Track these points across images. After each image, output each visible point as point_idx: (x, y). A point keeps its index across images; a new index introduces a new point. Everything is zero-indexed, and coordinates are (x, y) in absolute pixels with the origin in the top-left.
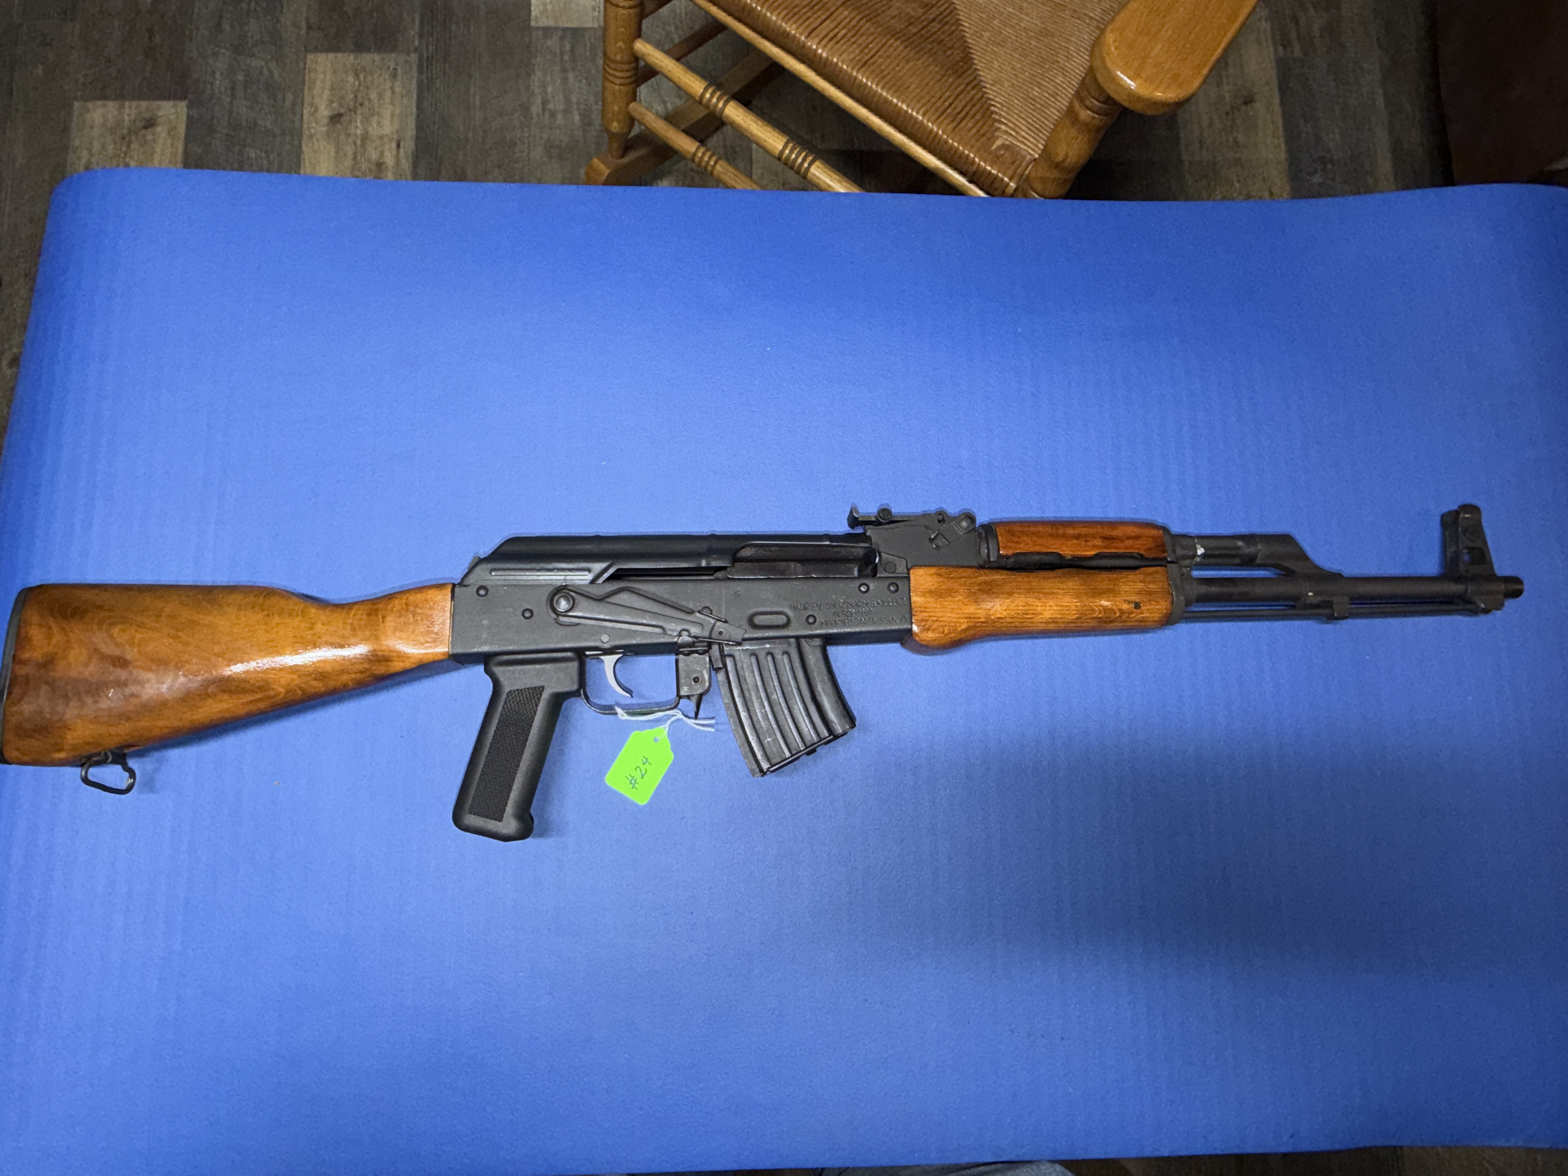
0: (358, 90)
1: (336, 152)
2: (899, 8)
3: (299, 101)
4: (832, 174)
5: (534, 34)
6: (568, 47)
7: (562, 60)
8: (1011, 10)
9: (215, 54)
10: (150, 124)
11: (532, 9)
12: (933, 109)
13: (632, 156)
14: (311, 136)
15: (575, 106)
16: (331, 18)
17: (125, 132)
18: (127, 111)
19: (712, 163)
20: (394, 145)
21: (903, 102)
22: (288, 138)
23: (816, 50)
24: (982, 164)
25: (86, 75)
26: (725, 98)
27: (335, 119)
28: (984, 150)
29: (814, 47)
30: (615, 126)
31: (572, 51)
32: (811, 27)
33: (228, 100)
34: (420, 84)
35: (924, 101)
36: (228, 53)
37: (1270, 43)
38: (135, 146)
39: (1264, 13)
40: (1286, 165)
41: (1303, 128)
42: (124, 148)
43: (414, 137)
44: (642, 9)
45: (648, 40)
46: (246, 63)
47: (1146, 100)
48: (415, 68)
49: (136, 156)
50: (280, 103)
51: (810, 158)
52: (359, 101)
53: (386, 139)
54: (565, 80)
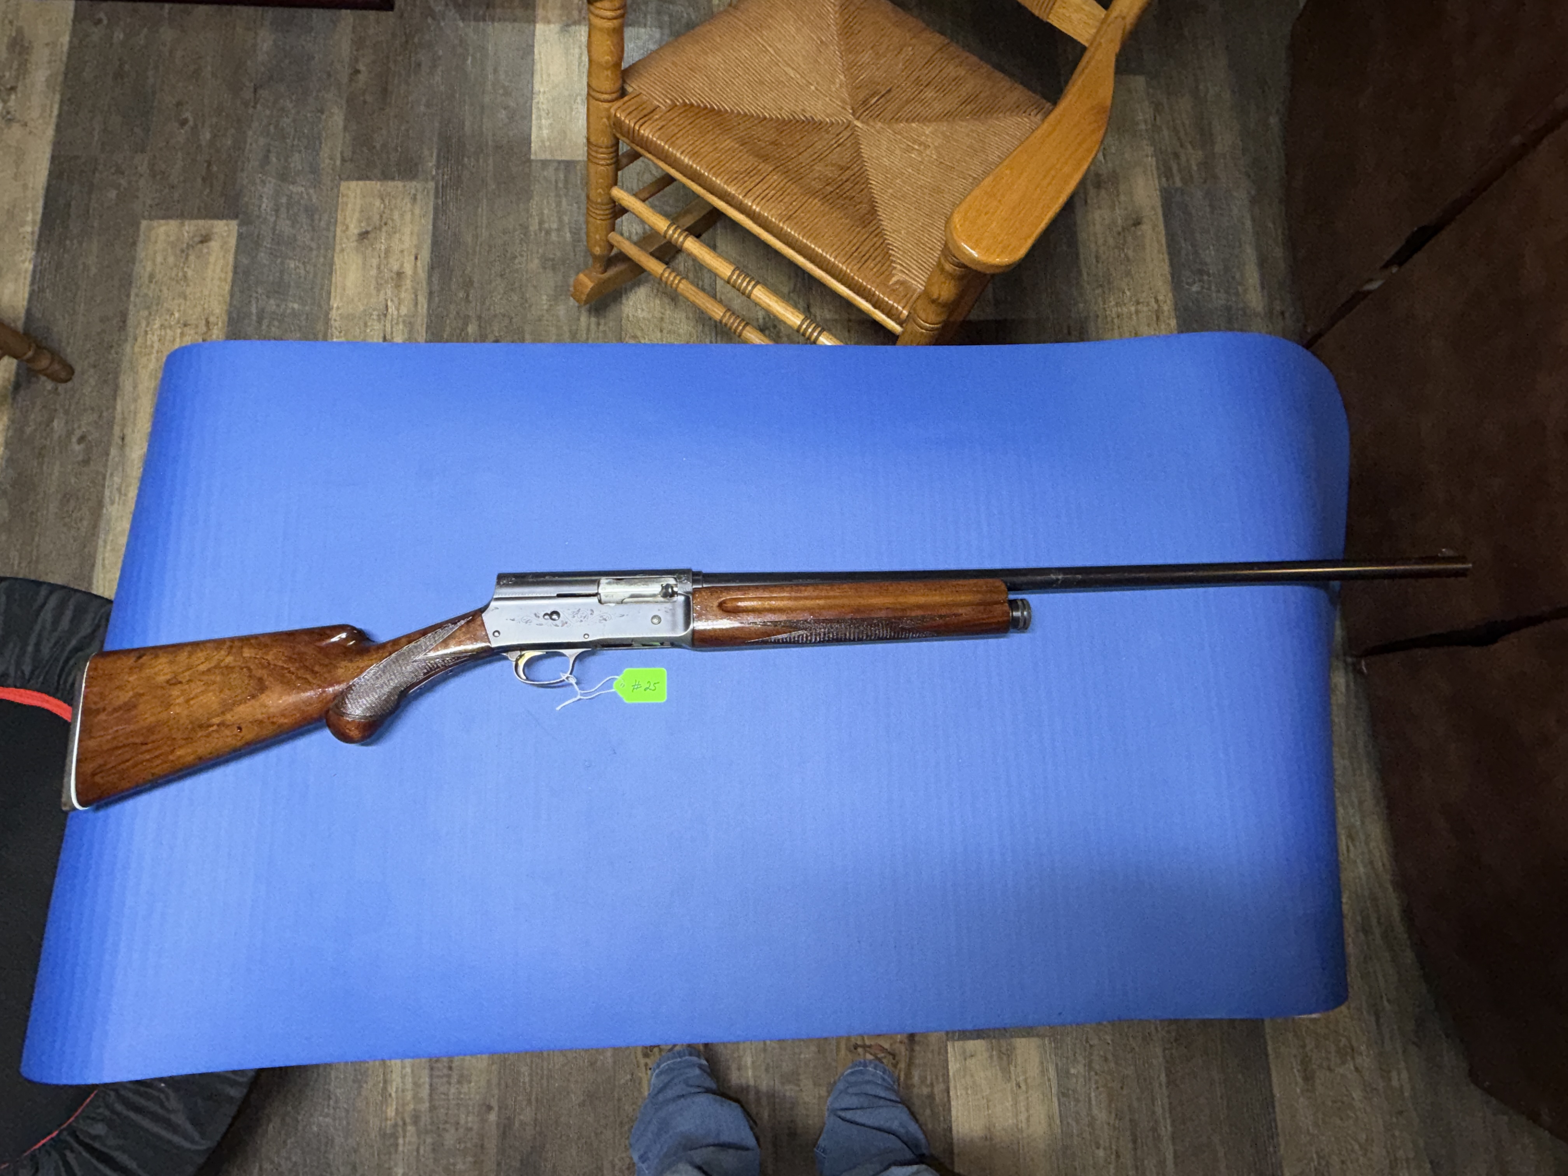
0: (384, 212)
1: (364, 264)
2: (819, 172)
3: (332, 220)
4: (771, 296)
5: (534, 164)
6: (562, 176)
7: (556, 187)
8: (910, 170)
9: (263, 182)
10: (205, 239)
11: (533, 145)
12: (843, 252)
13: (611, 272)
14: (342, 250)
15: (567, 226)
16: (362, 152)
17: (185, 245)
18: (187, 228)
19: (676, 282)
20: (413, 258)
21: (819, 247)
22: (322, 251)
23: (751, 206)
24: (881, 296)
25: (153, 199)
26: (685, 234)
27: (364, 235)
28: (884, 285)
29: (750, 204)
30: (597, 250)
31: (566, 180)
32: (750, 187)
33: (273, 219)
34: (436, 209)
35: (835, 247)
36: (273, 181)
37: (1156, 175)
38: (192, 258)
39: (1150, 150)
40: (1169, 276)
41: (1183, 245)
42: (183, 260)
43: (430, 251)
44: (618, 165)
45: (622, 188)
46: (288, 189)
47: (984, 264)
48: (432, 193)
49: (193, 266)
50: (317, 222)
51: (753, 283)
52: (383, 221)
53: (405, 253)
54: (559, 204)
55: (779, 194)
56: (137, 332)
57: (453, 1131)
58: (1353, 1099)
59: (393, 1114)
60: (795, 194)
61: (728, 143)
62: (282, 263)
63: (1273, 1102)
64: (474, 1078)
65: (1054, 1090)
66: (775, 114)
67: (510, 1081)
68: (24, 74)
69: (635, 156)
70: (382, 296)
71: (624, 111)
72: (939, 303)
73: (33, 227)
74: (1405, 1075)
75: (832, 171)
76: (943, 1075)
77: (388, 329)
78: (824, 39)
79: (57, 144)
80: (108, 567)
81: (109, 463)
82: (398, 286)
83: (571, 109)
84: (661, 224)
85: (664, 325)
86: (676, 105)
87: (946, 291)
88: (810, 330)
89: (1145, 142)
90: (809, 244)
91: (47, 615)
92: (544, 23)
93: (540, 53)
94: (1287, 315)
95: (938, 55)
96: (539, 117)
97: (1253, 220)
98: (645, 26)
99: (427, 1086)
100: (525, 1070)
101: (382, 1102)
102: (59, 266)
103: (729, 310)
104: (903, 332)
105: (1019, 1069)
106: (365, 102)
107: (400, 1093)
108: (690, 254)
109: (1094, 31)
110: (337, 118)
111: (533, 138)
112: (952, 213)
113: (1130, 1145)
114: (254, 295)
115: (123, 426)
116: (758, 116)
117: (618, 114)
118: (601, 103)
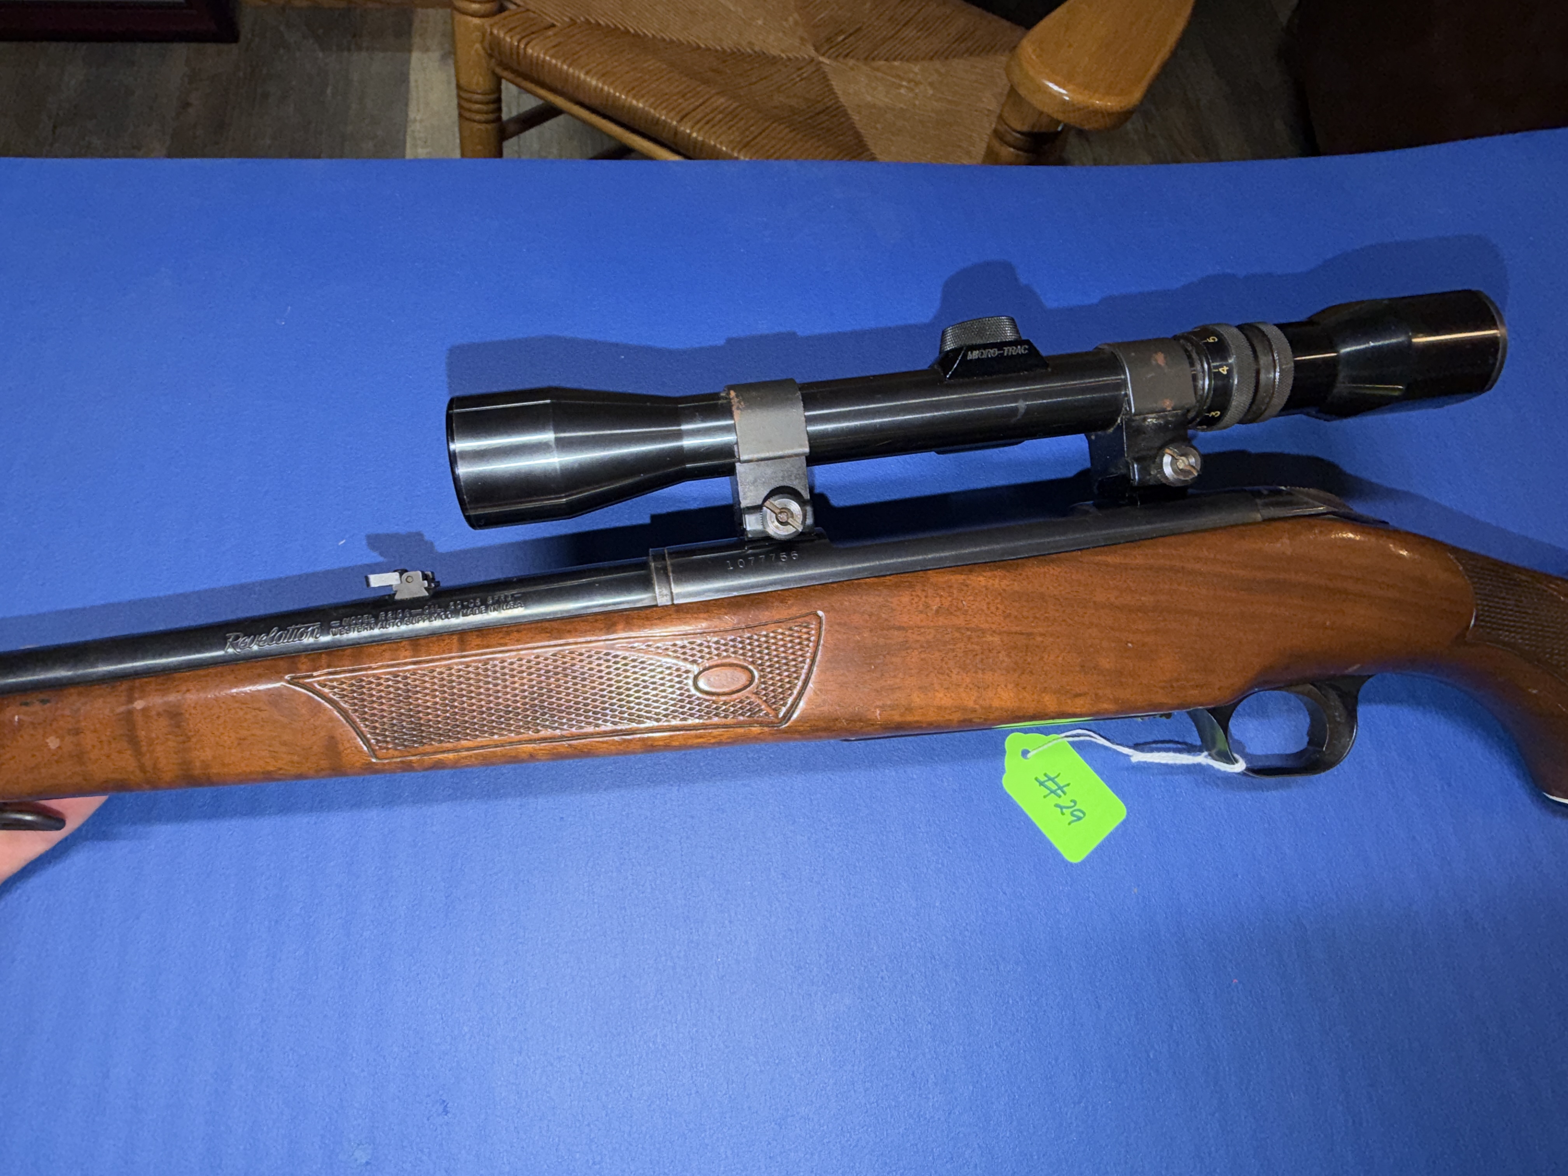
8: (902, 106)
23: (690, 135)
55: (727, 119)
60: (751, 120)
61: (653, 63)
66: (713, 44)
71: (504, 27)
75: (798, 103)
86: (577, 23)
92: (422, 51)
93: (416, 81)
106: (195, 136)
116: (690, 44)
117: (495, 32)
118: (470, 18)
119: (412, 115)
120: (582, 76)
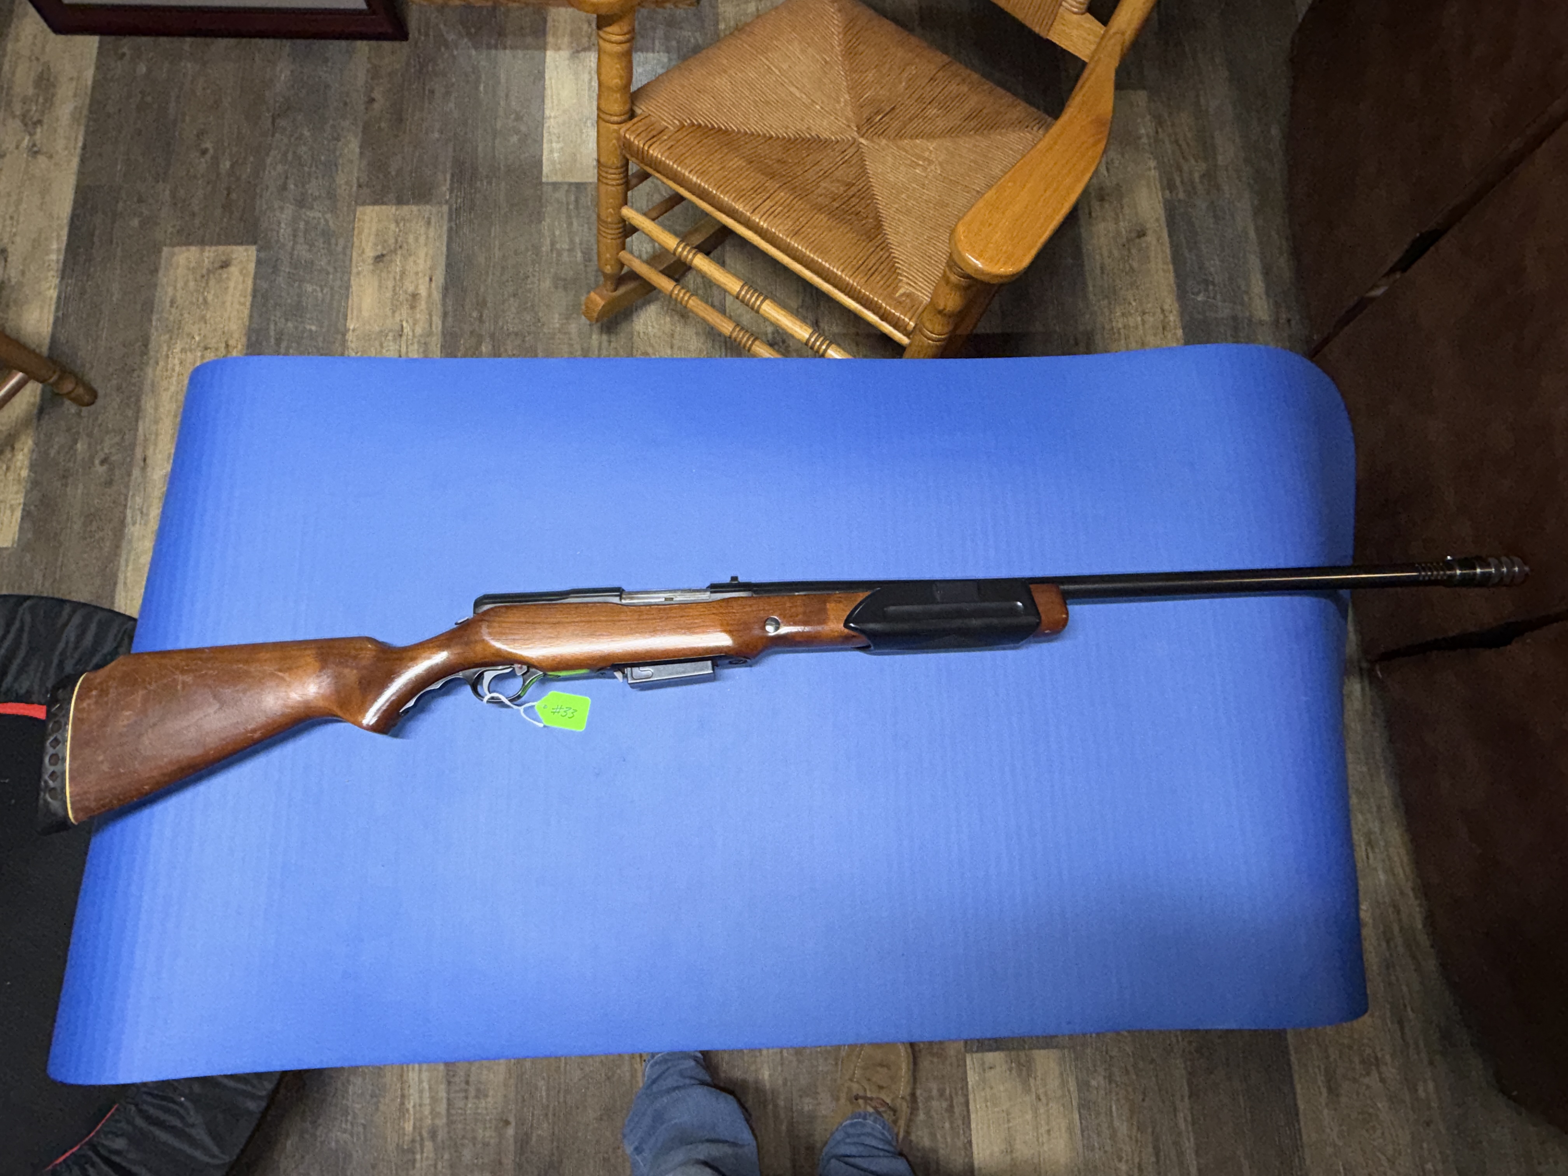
0: (399, 236)
1: (380, 287)
2: (825, 188)
3: (350, 245)
4: (779, 310)
5: (545, 188)
6: (573, 198)
8: (915, 185)
9: (282, 208)
10: (225, 265)
11: (544, 168)
12: (850, 267)
13: (622, 290)
14: (358, 273)
15: (578, 246)
16: (378, 178)
17: (204, 271)
18: (206, 254)
19: (686, 298)
20: (427, 279)
21: (826, 262)
22: (339, 275)
23: (758, 223)
24: (888, 308)
25: (174, 226)
26: (694, 251)
27: (379, 258)
28: (890, 297)
29: (757, 220)
30: (608, 269)
31: (577, 201)
32: (757, 205)
33: (291, 244)
34: (450, 230)
35: (842, 261)
36: (291, 207)
37: (1158, 186)
38: (212, 282)
39: (1152, 164)
40: (1174, 286)
41: (1188, 255)
42: (203, 285)
43: (444, 273)
44: (627, 185)
45: (632, 207)
46: (306, 215)
47: (988, 274)
48: (446, 217)
49: (213, 292)
50: (333, 246)
51: (762, 298)
52: (398, 245)
53: (420, 275)
54: (570, 224)
55: (786, 210)
56: (159, 356)
57: (471, 1145)
58: (1378, 1109)
59: (411, 1128)
60: (802, 210)
61: (736, 162)
62: (300, 287)
63: (1297, 1115)
64: (491, 1093)
65: (1075, 1103)
66: (782, 133)
67: (527, 1096)
68: (50, 108)
69: (645, 176)
70: (398, 319)
71: (633, 132)
72: (945, 315)
73: (58, 255)
74: (1431, 1086)
75: (838, 188)
76: (962, 1088)
77: (404, 350)
78: (828, 59)
79: (81, 174)
80: (129, 586)
81: (132, 484)
82: (413, 307)
83: (582, 132)
84: (671, 242)
85: (674, 342)
86: (684, 126)
87: (952, 302)
88: (818, 343)
89: (1147, 155)
90: (816, 258)
91: (71, 633)
92: (555, 50)
93: (550, 79)
94: (1293, 323)
95: (940, 74)
96: (551, 141)
97: (1257, 229)
98: (653, 52)
99: (445, 1101)
100: (541, 1084)
101: (399, 1118)
102: (83, 293)
103: (738, 325)
104: (910, 345)
105: (1039, 1082)
106: (380, 129)
107: (418, 1108)
108: (699, 272)
109: (1093, 47)
110: (352, 146)
111: (544, 161)
112: (956, 226)
113: (1153, 1159)
114: (273, 318)
115: (145, 448)
116: (765, 135)
117: (627, 136)
118: (611, 125)
119: (547, 113)
120: (687, 174)
